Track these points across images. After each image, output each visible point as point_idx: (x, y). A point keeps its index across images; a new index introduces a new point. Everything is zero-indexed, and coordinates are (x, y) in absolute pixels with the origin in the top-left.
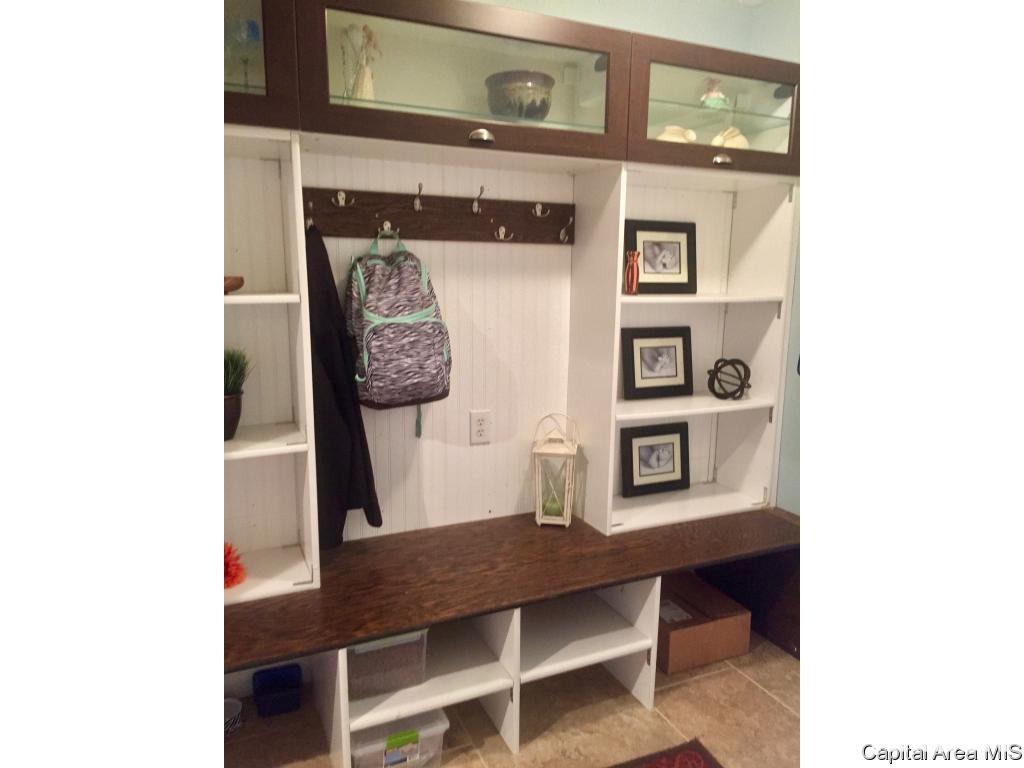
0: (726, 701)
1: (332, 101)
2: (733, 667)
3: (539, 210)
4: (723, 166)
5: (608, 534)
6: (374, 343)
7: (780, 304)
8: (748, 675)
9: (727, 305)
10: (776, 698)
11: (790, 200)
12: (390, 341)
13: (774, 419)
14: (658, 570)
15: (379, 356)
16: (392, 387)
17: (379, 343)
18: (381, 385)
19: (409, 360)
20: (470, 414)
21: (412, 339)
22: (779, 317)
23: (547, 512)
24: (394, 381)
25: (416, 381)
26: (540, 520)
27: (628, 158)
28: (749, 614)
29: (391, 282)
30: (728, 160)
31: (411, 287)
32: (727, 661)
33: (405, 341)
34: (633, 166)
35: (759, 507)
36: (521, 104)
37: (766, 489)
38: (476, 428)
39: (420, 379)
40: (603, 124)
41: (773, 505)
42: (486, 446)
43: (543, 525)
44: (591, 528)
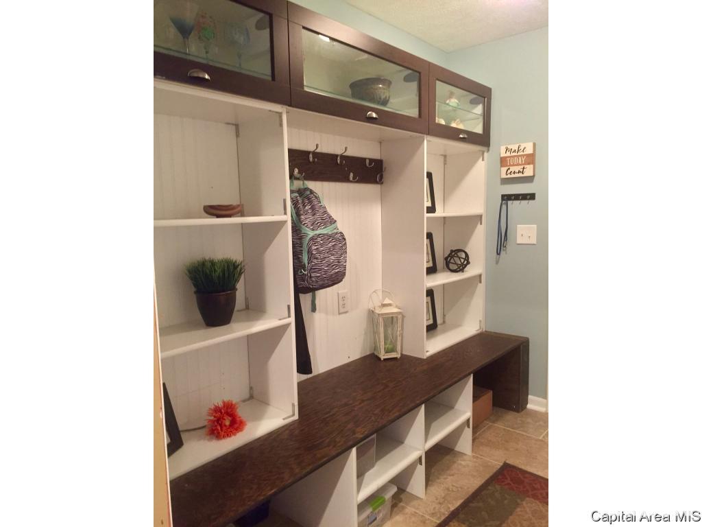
0: (501, 440)
1: (306, 89)
2: (491, 424)
3: (367, 161)
4: (463, 140)
5: (425, 358)
6: (314, 248)
7: (481, 216)
8: (499, 425)
9: (444, 218)
10: (520, 432)
11: (483, 160)
12: (322, 245)
13: (482, 281)
14: (471, 371)
15: (317, 256)
16: (325, 276)
17: (316, 247)
18: (318, 275)
19: (332, 257)
20: (338, 293)
21: (333, 243)
22: (481, 224)
23: (387, 352)
24: (326, 272)
25: (336, 271)
26: (383, 356)
27: (428, 134)
28: (492, 392)
29: (307, 208)
30: (466, 136)
31: (321, 211)
32: (485, 422)
33: (330, 245)
34: (430, 138)
35: (479, 332)
36: (380, 98)
37: (480, 321)
38: (341, 303)
39: (338, 270)
40: (417, 113)
41: (484, 330)
42: (347, 314)
43: (385, 360)
44: (415, 358)
